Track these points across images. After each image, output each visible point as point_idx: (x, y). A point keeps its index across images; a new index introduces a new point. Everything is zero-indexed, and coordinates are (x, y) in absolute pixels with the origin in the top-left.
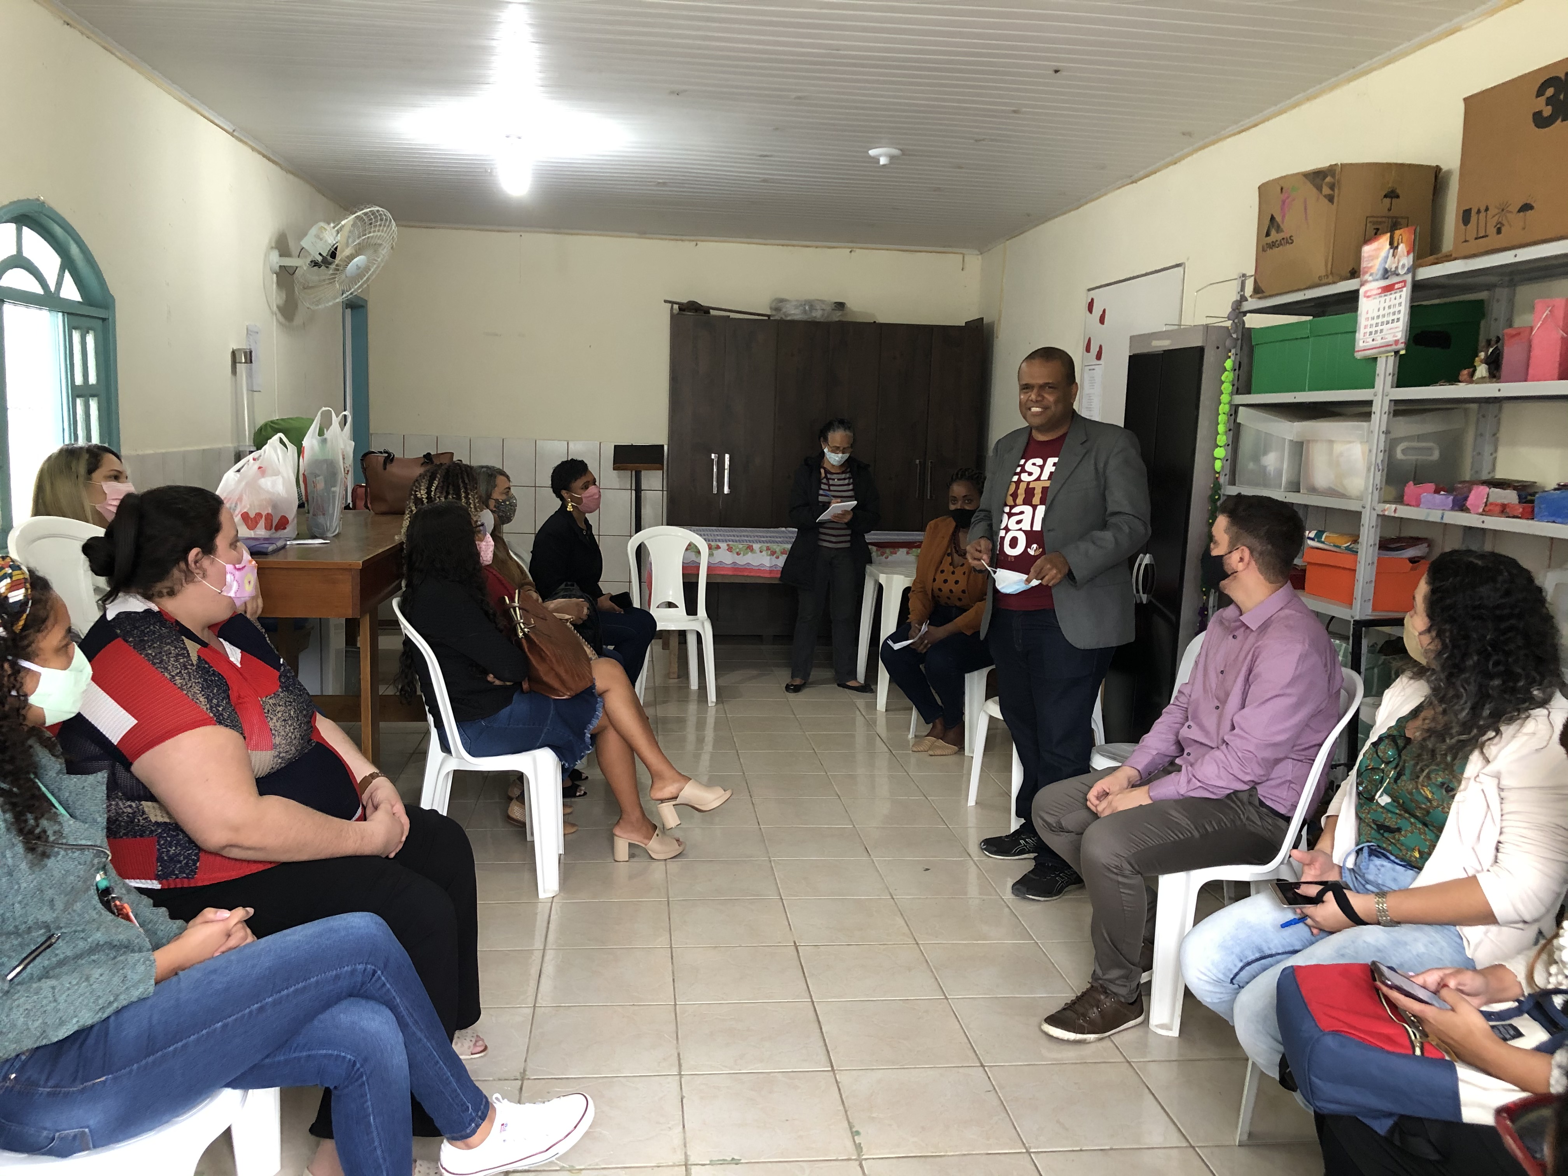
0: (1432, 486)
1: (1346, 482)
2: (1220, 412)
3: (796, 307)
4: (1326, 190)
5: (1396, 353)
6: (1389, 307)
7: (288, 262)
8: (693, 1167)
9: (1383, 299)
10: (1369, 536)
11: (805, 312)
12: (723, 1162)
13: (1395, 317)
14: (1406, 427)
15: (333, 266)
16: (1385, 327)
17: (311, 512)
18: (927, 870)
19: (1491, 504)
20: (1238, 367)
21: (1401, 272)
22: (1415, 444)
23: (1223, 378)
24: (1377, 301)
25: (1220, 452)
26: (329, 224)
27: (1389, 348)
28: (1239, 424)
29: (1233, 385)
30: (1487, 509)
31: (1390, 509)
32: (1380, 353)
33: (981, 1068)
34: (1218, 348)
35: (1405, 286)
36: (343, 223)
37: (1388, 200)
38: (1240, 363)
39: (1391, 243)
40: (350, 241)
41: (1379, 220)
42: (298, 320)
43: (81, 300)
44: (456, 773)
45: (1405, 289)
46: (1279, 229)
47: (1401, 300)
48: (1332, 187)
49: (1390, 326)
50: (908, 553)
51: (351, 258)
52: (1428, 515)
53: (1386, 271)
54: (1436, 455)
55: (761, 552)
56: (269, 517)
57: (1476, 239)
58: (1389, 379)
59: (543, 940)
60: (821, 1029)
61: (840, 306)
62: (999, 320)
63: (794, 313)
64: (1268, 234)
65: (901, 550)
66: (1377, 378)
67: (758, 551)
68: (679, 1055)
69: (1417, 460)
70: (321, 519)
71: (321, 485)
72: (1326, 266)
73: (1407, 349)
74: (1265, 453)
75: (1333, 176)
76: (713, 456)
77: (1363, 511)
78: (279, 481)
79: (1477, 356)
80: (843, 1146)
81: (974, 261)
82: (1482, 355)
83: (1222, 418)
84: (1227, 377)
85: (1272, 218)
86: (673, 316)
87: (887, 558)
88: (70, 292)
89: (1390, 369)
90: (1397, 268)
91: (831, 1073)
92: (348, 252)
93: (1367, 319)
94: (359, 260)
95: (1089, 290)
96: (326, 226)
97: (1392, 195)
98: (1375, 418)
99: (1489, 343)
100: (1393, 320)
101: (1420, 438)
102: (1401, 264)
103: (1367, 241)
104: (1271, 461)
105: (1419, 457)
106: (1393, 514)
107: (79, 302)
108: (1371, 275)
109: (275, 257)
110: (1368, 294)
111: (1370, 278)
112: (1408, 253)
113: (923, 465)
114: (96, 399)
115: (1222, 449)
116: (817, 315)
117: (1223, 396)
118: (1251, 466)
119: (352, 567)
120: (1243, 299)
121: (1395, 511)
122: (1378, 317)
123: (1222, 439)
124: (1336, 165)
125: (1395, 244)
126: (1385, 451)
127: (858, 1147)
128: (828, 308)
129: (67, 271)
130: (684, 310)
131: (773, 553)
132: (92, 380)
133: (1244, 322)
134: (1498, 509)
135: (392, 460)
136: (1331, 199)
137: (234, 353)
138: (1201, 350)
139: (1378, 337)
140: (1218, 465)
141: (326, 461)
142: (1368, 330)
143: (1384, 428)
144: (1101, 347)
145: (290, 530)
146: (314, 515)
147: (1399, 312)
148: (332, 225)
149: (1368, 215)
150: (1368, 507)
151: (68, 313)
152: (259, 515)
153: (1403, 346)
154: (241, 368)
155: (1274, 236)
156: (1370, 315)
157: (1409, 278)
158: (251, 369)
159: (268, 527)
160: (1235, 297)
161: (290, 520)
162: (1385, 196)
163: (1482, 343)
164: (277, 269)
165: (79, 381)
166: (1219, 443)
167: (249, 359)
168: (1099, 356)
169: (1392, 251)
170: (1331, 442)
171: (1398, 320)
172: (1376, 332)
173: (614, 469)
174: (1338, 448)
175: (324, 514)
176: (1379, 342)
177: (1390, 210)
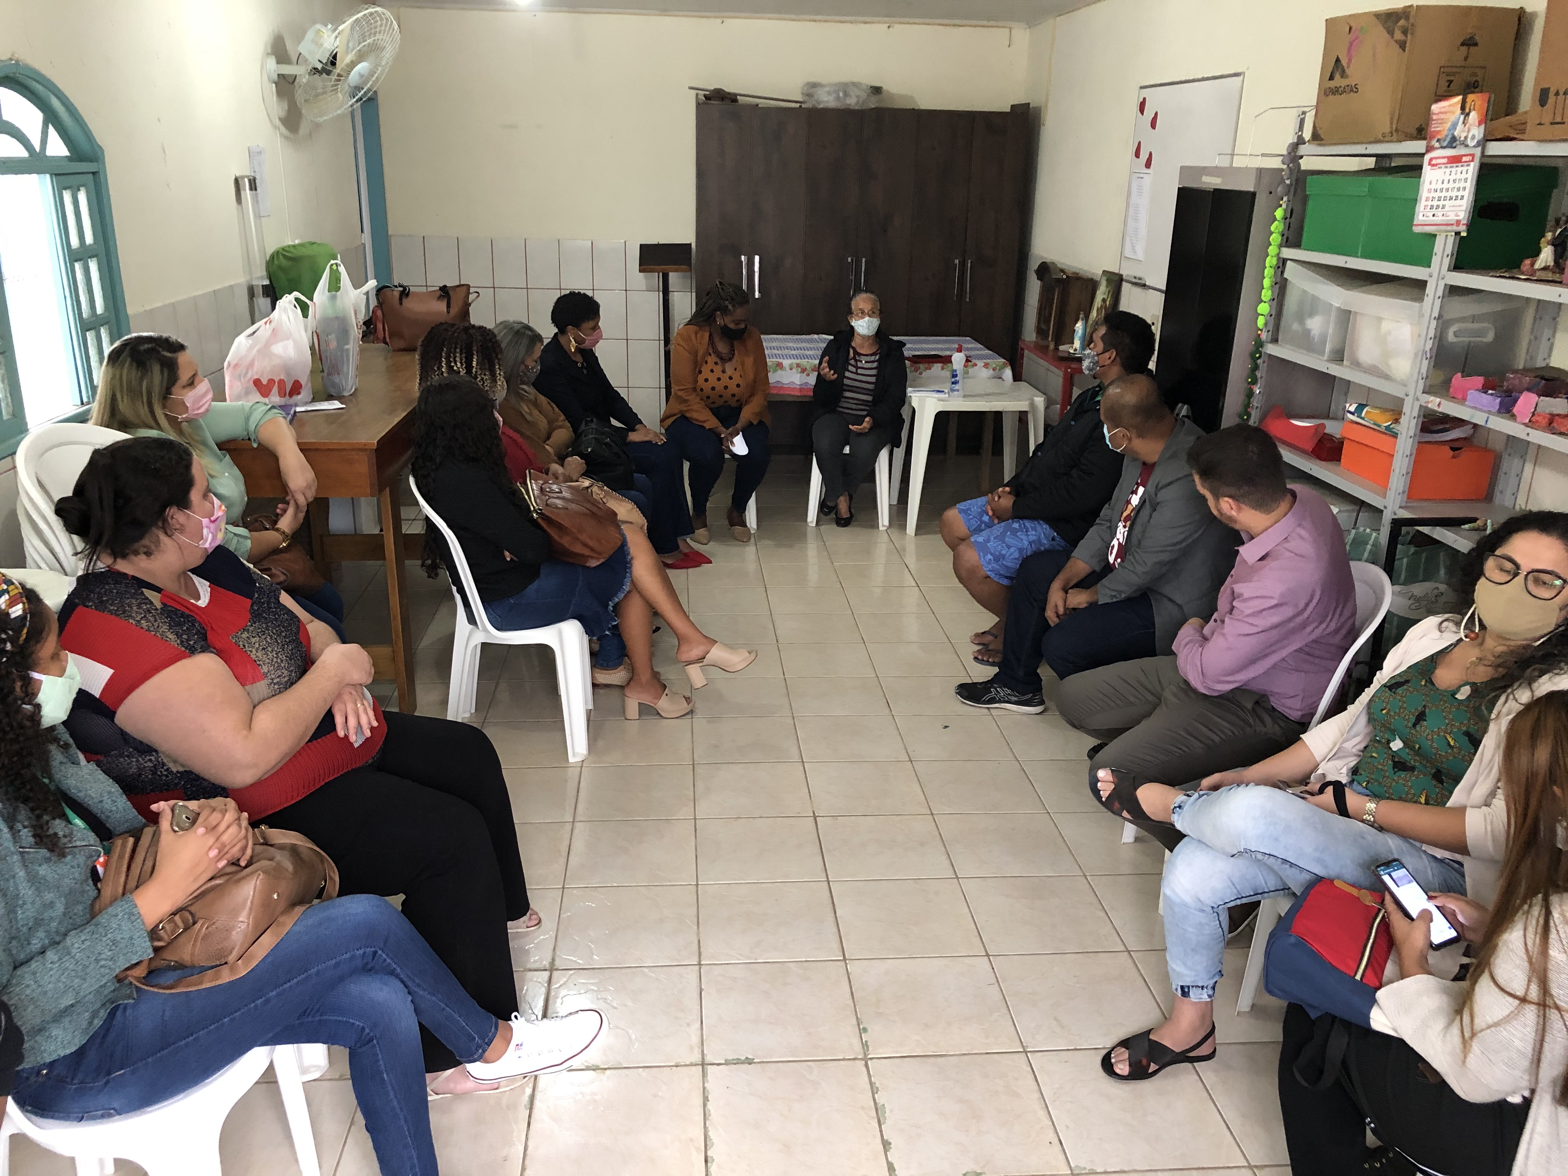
0: (1479, 380)
1: (1392, 362)
2: (1267, 265)
3: (829, 93)
4: (1398, 35)
5: (1457, 233)
6: (1454, 181)
7: (287, 70)
8: (709, 1067)
9: (1448, 170)
10: (1408, 426)
11: (838, 98)
12: (738, 1062)
13: (1460, 194)
14: (1461, 307)
15: (334, 77)
16: (1447, 203)
17: (326, 372)
18: (946, 727)
19: (1539, 415)
20: (1290, 214)
21: (1472, 143)
22: (1470, 326)
23: (1273, 228)
24: (1443, 170)
25: (1263, 308)
26: (326, 26)
27: (1449, 228)
28: (1286, 280)
29: (1283, 235)
30: (1534, 419)
31: (1434, 403)
32: (1440, 231)
33: (986, 958)
34: (1271, 193)
35: (1472, 161)
36: (340, 28)
37: (1465, 48)
38: (1292, 211)
39: (1463, 108)
40: (351, 45)
41: (1454, 70)
42: (304, 129)
43: (67, 153)
44: (484, 645)
45: (1472, 164)
46: (1343, 75)
47: (1467, 175)
48: (1405, 32)
49: (1453, 202)
50: (943, 369)
51: (353, 64)
52: (1472, 417)
53: (1454, 139)
54: (1490, 337)
55: (791, 369)
56: (282, 382)
57: (1552, 123)
58: (1447, 261)
59: (573, 811)
60: (835, 913)
61: (877, 90)
62: (1046, 105)
63: (827, 100)
64: (1331, 78)
65: (935, 365)
66: (1434, 257)
67: (788, 368)
68: (699, 941)
69: (1470, 342)
70: (336, 379)
71: (333, 344)
72: (1391, 123)
73: (1468, 231)
74: (1311, 315)
75: (1407, 18)
76: (743, 257)
77: (1406, 399)
78: (290, 344)
79: (1543, 236)
80: (851, 1045)
81: (1022, 35)
82: (1549, 236)
83: (1268, 272)
84: (1277, 227)
85: (1338, 60)
86: (698, 105)
87: (920, 374)
88: (57, 148)
89: (1449, 250)
90: (1466, 138)
91: (843, 963)
92: (348, 59)
93: (1429, 191)
94: (362, 67)
95: (1142, 88)
96: (323, 29)
97: (1470, 43)
98: (1428, 300)
99: (1557, 222)
100: (1457, 197)
101: (1474, 319)
102: (1470, 136)
103: (1439, 98)
104: (1315, 325)
105: (1472, 339)
106: (1436, 408)
107: (67, 157)
108: (1438, 141)
109: (271, 63)
110: (1434, 162)
111: (1437, 145)
112: (1480, 125)
113: (963, 264)
114: (95, 259)
115: (1267, 305)
116: (852, 102)
117: (1271, 248)
118: (1295, 326)
119: (367, 447)
120: (1300, 141)
121: (1439, 405)
122: (1442, 190)
123: (1266, 294)
124: (1411, 6)
125: (1467, 110)
126: (1435, 338)
127: (865, 1046)
128: (864, 95)
129: (50, 126)
130: (710, 99)
131: (803, 371)
132: (89, 239)
133: (1299, 165)
134: (1544, 422)
135: (407, 295)
136: (1402, 45)
137: (237, 181)
138: (1254, 194)
139: (1439, 213)
140: (1261, 321)
141: (337, 318)
142: (1430, 203)
143: (1436, 314)
144: (1151, 154)
145: (305, 394)
146: (329, 374)
147: (1464, 189)
148: (329, 26)
149: (1443, 64)
150: (1411, 394)
151: (56, 175)
152: (271, 381)
153: (1464, 227)
154: (247, 193)
155: (1338, 81)
156: (1433, 186)
157: (1478, 152)
158: (256, 194)
159: (282, 394)
160: (1292, 139)
161: (303, 383)
162: (1463, 44)
163: (1551, 223)
164: (276, 77)
165: (75, 242)
166: (1263, 298)
167: (253, 186)
168: (1148, 165)
169: (1462, 117)
170: (1379, 319)
171: (1462, 197)
172: (1438, 206)
173: (640, 271)
174: (1386, 326)
175: (339, 374)
176: (1439, 219)
177: (1466, 59)
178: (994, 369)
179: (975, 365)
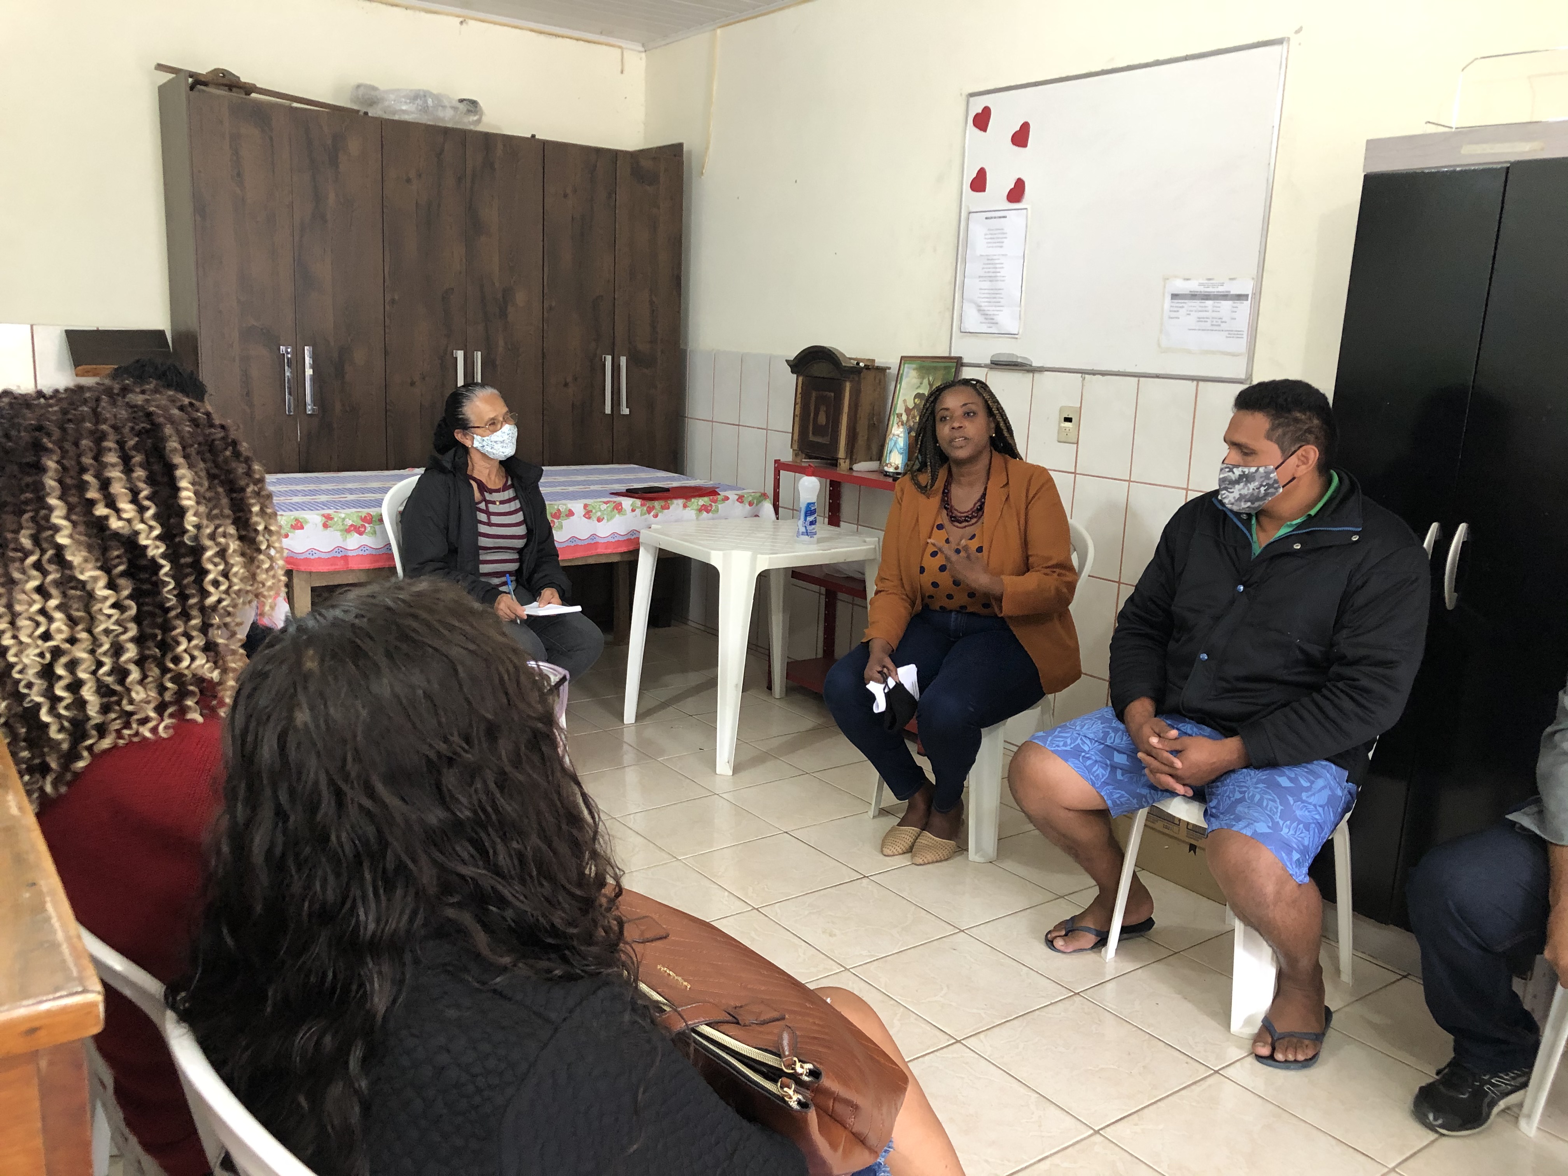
11: (425, 109)
61: (471, 105)
62: (706, 148)
63: (401, 110)
76: (283, 348)
81: (635, 58)
95: (974, 95)
113: (616, 362)
116: (443, 117)
128: (457, 109)
130: (205, 85)
144: (1020, 182)
168: (1015, 197)
178: (750, 504)
179: (727, 498)
